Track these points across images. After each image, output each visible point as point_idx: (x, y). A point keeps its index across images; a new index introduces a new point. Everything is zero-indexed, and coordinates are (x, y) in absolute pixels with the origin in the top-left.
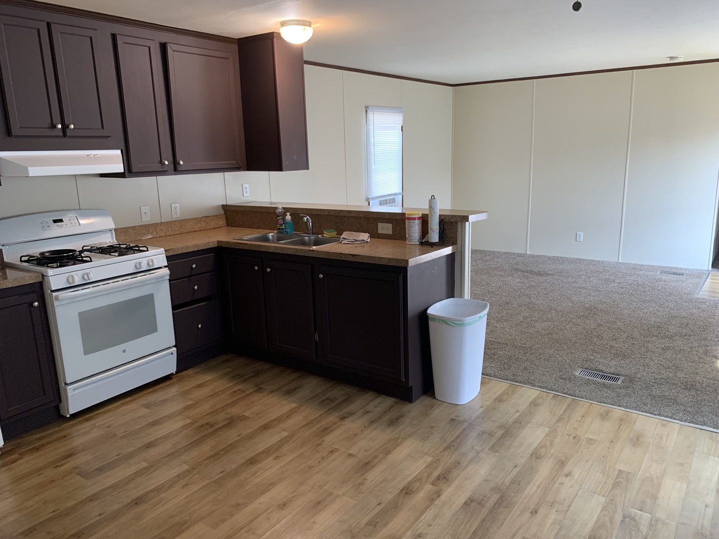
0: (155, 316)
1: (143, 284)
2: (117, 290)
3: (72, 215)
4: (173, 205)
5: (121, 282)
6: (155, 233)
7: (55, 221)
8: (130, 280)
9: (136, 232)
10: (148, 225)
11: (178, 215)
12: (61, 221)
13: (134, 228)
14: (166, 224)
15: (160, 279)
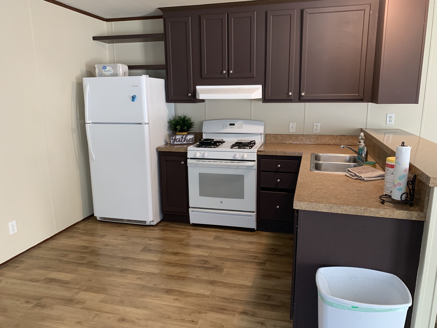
0: (243, 189)
1: (238, 167)
2: (220, 167)
3: (240, 122)
4: (315, 124)
5: (224, 163)
6: (296, 141)
7: (231, 125)
8: (229, 163)
9: (282, 138)
10: (292, 135)
11: (318, 131)
12: (234, 125)
13: (281, 135)
14: (305, 136)
15: (250, 167)
